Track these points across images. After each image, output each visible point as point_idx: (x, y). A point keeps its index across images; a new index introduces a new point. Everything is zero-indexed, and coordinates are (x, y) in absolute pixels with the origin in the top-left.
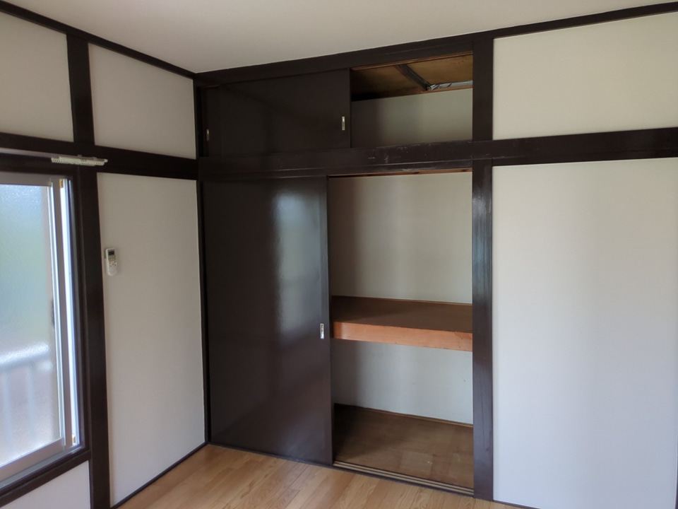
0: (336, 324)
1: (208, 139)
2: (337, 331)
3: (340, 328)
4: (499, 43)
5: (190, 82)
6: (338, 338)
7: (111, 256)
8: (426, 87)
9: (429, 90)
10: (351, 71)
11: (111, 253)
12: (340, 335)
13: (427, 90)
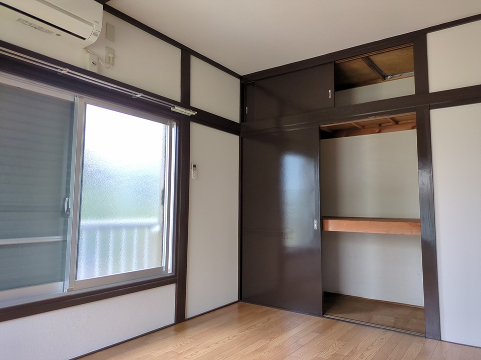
0: (325, 221)
1: (247, 113)
2: (325, 226)
3: (327, 223)
4: (431, 37)
5: (238, 81)
6: (326, 230)
7: (195, 168)
8: (384, 78)
9: (387, 79)
10: (335, 64)
11: (195, 166)
12: (327, 228)
13: (385, 79)
